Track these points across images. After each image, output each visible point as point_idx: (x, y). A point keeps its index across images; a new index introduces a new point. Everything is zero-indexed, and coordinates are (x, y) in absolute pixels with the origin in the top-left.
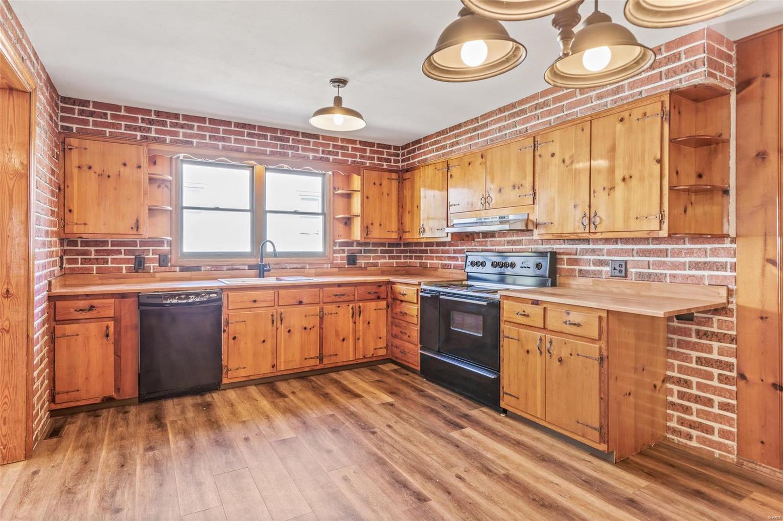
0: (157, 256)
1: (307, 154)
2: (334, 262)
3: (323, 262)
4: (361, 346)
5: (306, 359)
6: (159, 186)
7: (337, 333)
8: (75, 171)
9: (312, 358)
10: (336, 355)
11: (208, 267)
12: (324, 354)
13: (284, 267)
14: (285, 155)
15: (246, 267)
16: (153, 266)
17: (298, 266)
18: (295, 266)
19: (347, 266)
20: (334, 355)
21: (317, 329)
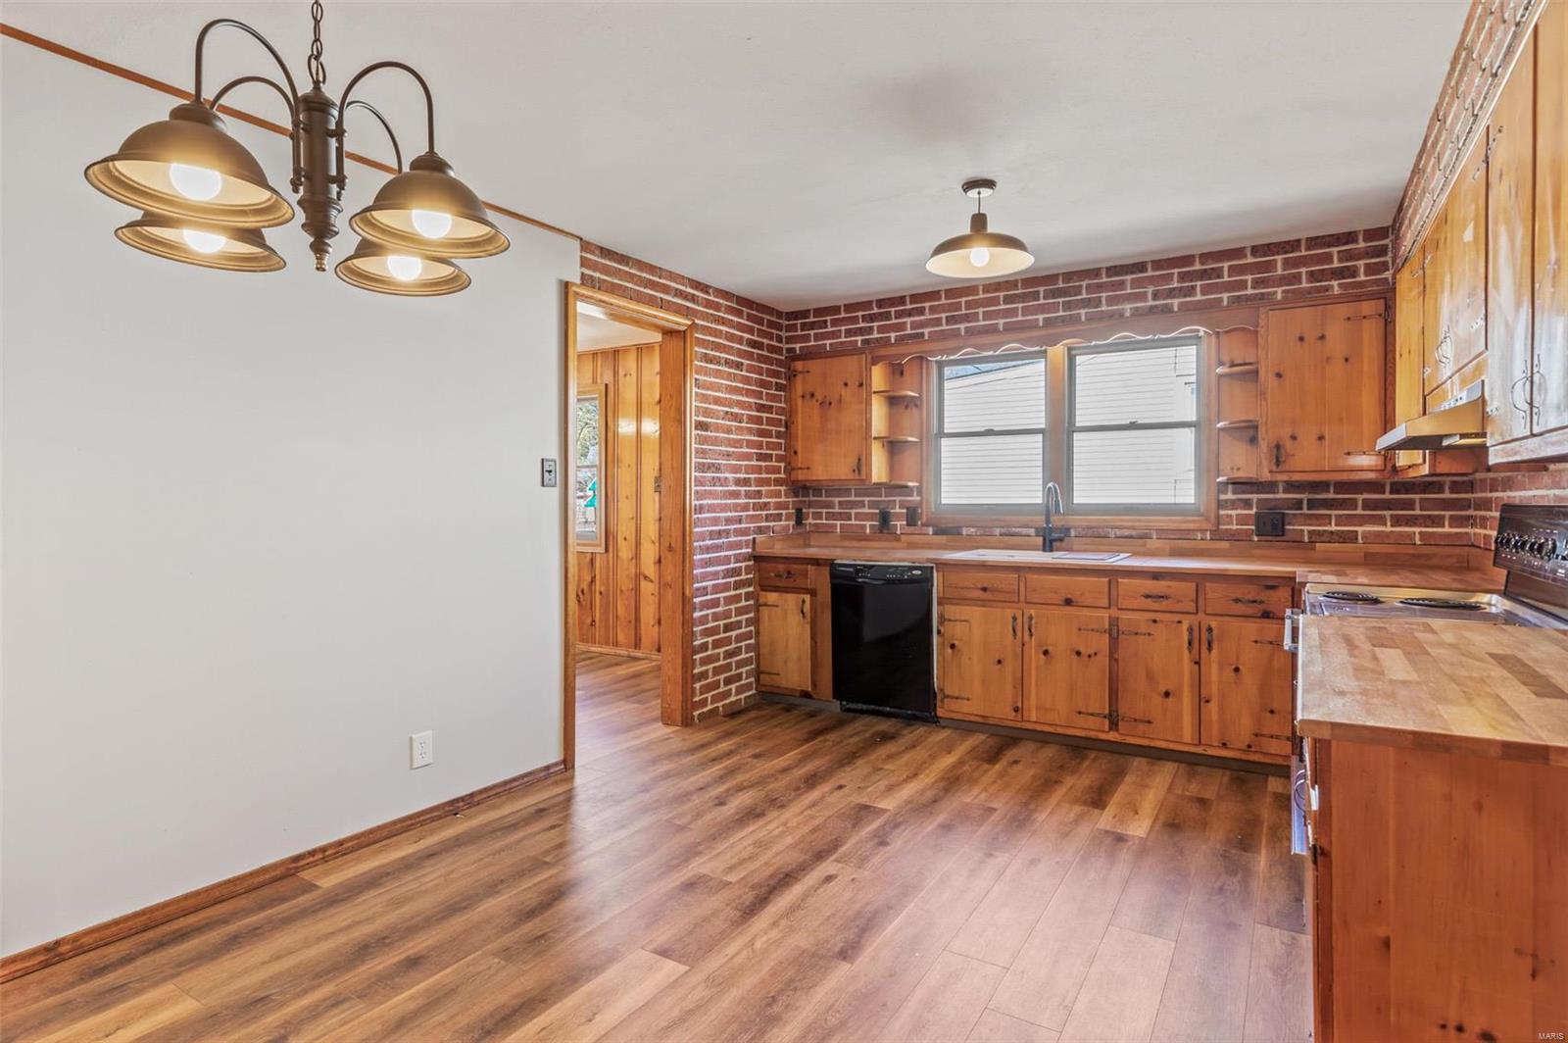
0: (905, 511)
1: (1120, 307)
2: (1221, 527)
3: (1191, 526)
4: (1215, 717)
5: (1080, 713)
6: (907, 407)
7: (1150, 677)
8: (800, 401)
9: (1092, 715)
10: (1149, 722)
11: (972, 530)
12: (1120, 712)
13: (1103, 534)
14: (1076, 319)
15: (1032, 531)
16: (899, 524)
17: (1134, 533)
18: (1127, 533)
19: (1256, 538)
20: (1143, 721)
21: (1104, 659)
